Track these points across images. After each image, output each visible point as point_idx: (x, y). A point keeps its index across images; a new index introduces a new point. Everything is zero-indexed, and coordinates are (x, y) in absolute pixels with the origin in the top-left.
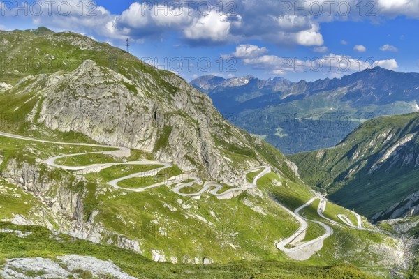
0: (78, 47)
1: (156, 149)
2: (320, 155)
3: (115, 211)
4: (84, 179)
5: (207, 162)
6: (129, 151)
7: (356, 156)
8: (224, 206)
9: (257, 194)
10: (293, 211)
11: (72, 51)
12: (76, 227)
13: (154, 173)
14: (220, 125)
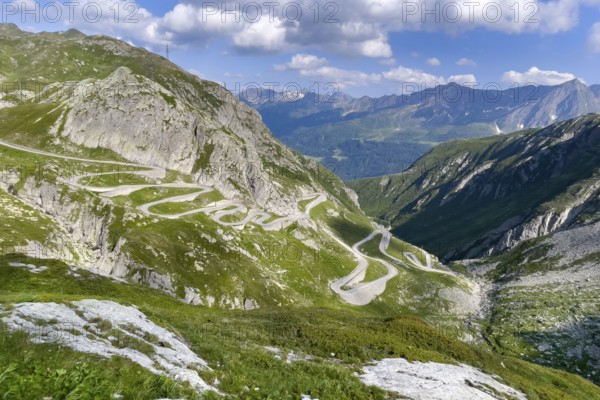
0: (111, 52)
1: (195, 170)
2: (384, 182)
3: (144, 240)
4: (111, 202)
5: (253, 187)
6: (164, 171)
7: (425, 184)
8: (270, 238)
9: (310, 225)
10: (351, 246)
11: (104, 56)
12: (98, 258)
13: (191, 197)
14: (270, 145)
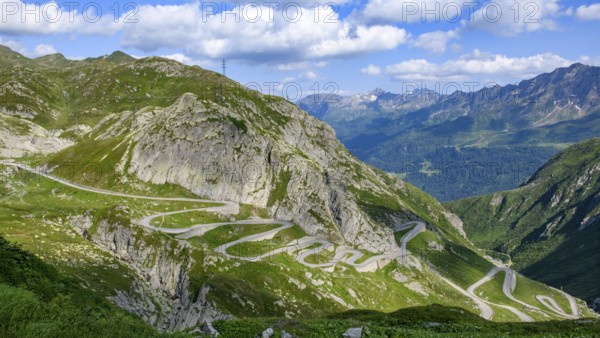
0: (163, 74)
1: (270, 204)
2: (496, 202)
3: (230, 287)
4: (189, 245)
5: (339, 219)
6: (237, 206)
7: (555, 201)
8: (366, 282)
9: (413, 264)
10: (465, 289)
11: (156, 79)
12: (179, 308)
13: (270, 235)
14: (347, 165)
